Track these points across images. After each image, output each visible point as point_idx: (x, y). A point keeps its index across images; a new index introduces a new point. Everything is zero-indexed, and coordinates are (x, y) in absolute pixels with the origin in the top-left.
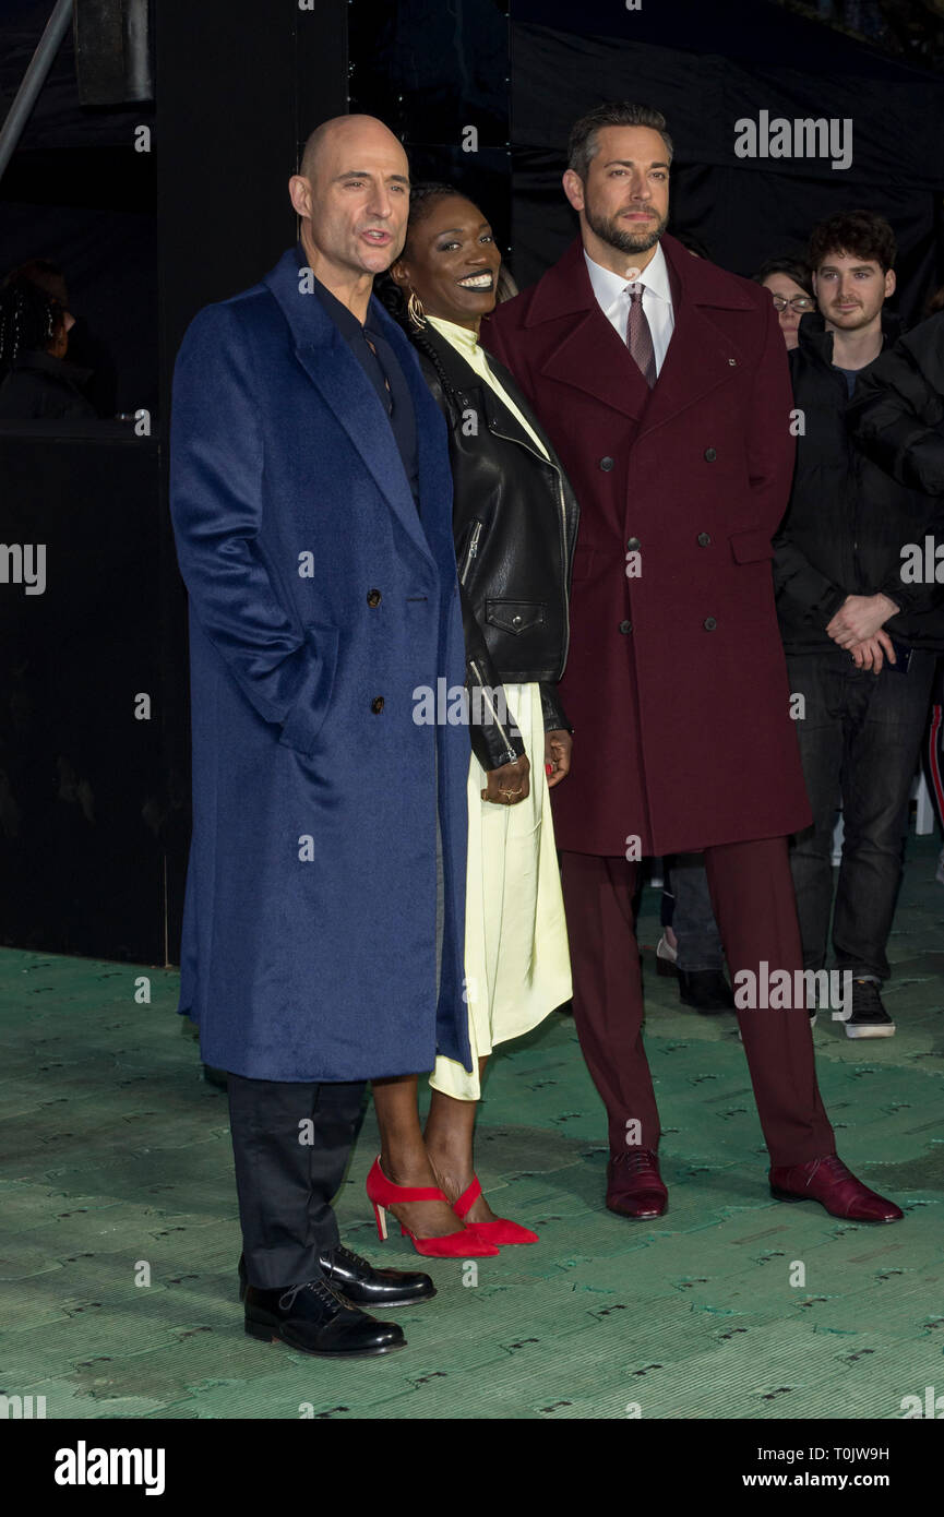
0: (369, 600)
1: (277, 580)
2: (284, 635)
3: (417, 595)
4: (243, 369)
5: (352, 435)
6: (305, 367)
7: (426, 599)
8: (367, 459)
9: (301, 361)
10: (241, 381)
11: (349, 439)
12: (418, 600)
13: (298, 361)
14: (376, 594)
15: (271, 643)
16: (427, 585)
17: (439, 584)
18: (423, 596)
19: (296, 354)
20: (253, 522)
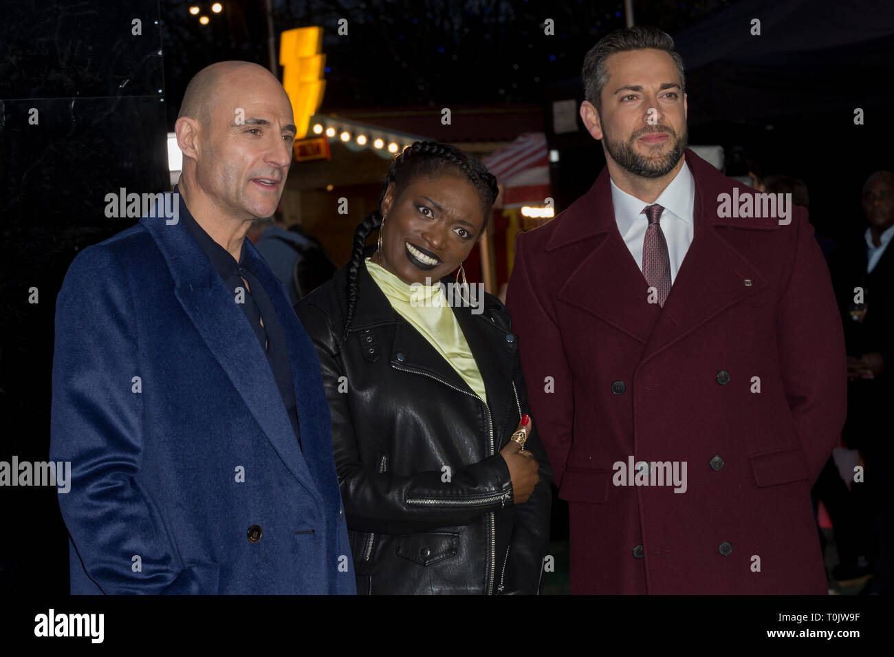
0: (249, 536)
1: (157, 514)
2: (164, 568)
3: (305, 528)
4: (123, 311)
5: (229, 373)
6: (184, 307)
7: (313, 531)
8: (245, 396)
9: (180, 300)
10: (120, 322)
11: (227, 377)
12: (307, 532)
13: (178, 301)
14: (255, 529)
15: (151, 576)
16: (314, 518)
17: (324, 517)
18: (310, 529)
19: (176, 293)
20: (134, 462)
